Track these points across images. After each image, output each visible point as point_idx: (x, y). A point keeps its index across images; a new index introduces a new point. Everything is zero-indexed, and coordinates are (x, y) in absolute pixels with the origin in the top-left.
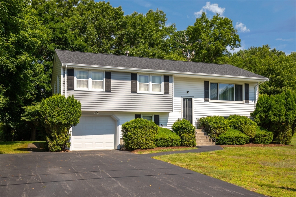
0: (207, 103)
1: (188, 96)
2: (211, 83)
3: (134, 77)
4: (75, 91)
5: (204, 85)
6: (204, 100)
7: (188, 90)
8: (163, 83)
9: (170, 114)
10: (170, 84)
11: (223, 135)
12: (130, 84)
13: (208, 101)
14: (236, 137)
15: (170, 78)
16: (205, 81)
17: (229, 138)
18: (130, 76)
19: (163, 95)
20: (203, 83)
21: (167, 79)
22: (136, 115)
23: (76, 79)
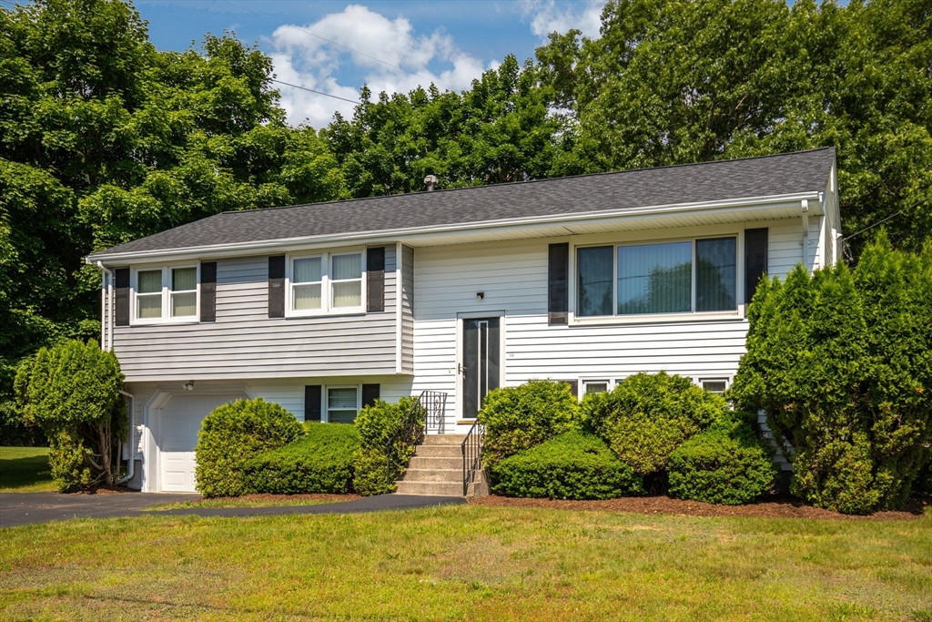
0: (559, 330)
1: (481, 309)
2: (580, 250)
3: (276, 267)
4: (132, 327)
5: (546, 262)
6: (546, 319)
7: (480, 289)
8: (364, 274)
9: (415, 380)
10: (387, 275)
11: (517, 460)
12: (267, 291)
13: (563, 321)
14: (555, 468)
15: (386, 255)
16: (551, 246)
17: (528, 472)
18: (264, 267)
19: (364, 315)
20: (546, 255)
21: (377, 258)
22: (306, 387)
23: (134, 295)
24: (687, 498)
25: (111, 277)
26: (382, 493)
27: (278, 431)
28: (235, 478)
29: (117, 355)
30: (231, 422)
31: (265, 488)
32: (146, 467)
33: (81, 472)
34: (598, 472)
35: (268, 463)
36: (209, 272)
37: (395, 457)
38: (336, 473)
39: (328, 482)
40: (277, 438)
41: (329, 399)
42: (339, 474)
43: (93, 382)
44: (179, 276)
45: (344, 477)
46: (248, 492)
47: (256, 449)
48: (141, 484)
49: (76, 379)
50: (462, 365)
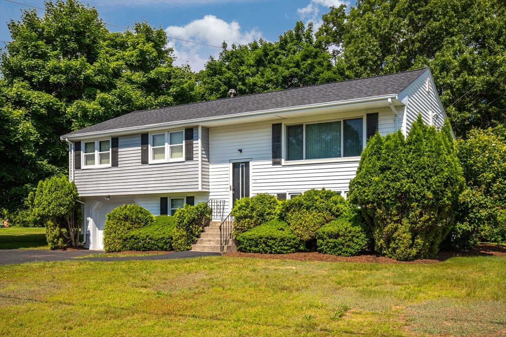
0: (278, 168)
1: (240, 158)
2: (287, 127)
3: (144, 139)
4: (82, 170)
5: (271, 133)
6: (271, 162)
7: (240, 148)
8: (184, 142)
9: (211, 194)
10: (194, 142)
11: (247, 234)
12: (140, 151)
13: (279, 163)
14: (262, 238)
15: (194, 132)
16: (273, 125)
17: (250, 240)
18: (139, 139)
19: (184, 162)
20: (271, 129)
21: (190, 134)
22: (161, 198)
23: (83, 154)
24: (325, 253)
25: (73, 146)
26: (184, 250)
27: (140, 220)
28: (119, 243)
29: (76, 184)
30: (118, 215)
31: (133, 248)
32: (91, 238)
33: (58, 240)
34: (282, 240)
35: (133, 236)
36: (115, 142)
37: (191, 232)
38: (164, 241)
39: (160, 245)
40: (139, 223)
41: (172, 204)
42: (166, 241)
43: (62, 197)
44: (102, 145)
45: (169, 243)
46: (125, 250)
47: (129, 229)
48: (89, 246)
49: (54, 196)
50: (232, 186)
